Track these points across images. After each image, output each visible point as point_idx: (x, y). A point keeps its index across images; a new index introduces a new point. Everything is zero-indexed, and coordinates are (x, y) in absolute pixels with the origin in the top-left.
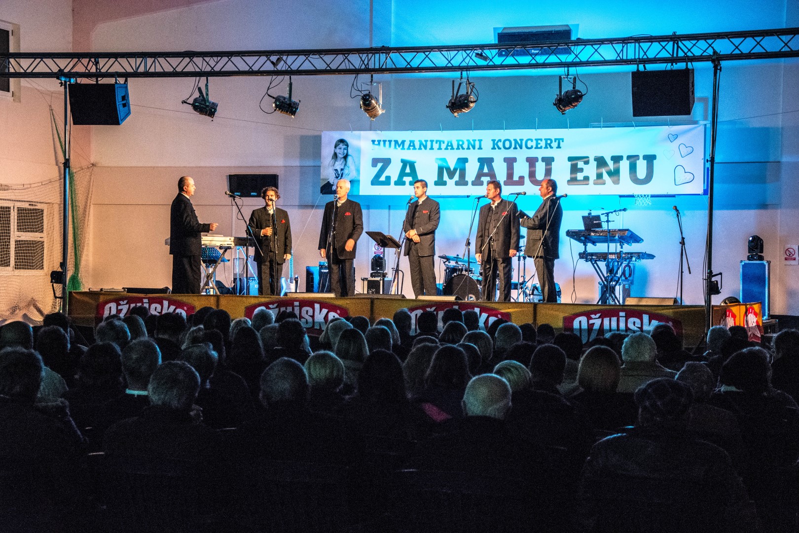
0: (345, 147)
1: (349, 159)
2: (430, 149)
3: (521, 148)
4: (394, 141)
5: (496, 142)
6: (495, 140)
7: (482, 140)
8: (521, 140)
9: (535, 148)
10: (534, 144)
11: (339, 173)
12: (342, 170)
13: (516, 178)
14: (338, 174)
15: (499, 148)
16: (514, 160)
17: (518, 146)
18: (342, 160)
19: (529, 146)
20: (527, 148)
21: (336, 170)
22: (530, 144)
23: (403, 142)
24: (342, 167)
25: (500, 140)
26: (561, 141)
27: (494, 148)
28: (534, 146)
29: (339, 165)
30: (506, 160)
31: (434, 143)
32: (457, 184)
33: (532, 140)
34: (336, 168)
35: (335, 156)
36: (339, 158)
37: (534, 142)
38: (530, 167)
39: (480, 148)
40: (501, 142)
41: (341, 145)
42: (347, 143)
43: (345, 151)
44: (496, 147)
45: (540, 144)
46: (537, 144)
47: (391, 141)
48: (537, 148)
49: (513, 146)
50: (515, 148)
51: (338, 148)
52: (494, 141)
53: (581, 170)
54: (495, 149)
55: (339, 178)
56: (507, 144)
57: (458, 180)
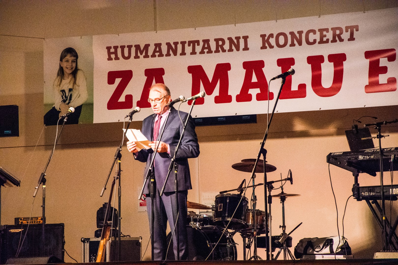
0: (73, 58)
1: (80, 75)
2: (181, 54)
3: (300, 44)
4: (135, 46)
5: (266, 38)
6: (265, 35)
7: (247, 37)
8: (300, 33)
9: (319, 43)
10: (317, 37)
11: (67, 95)
12: (70, 90)
13: (294, 87)
14: (65, 96)
15: (271, 47)
16: (291, 61)
17: (295, 42)
18: (70, 77)
19: (311, 40)
20: (308, 43)
21: (63, 91)
22: (312, 37)
23: (147, 46)
24: (71, 87)
25: (271, 35)
26: (355, 29)
27: (264, 47)
28: (318, 40)
29: (66, 84)
30: (280, 62)
31: (186, 45)
32: (218, 100)
33: (314, 32)
34: (63, 89)
35: (61, 73)
36: (66, 75)
37: (318, 33)
38: (313, 70)
39: (246, 48)
40: (273, 37)
41: (69, 57)
42: (76, 53)
43: (74, 65)
44: (267, 45)
45: (325, 36)
46: (322, 36)
47: (131, 46)
48: (321, 42)
49: (289, 42)
50: (293, 45)
51: (64, 60)
52: (263, 36)
53: (384, 70)
54: (266, 48)
55: (67, 102)
56: (282, 40)
57: (218, 95)
